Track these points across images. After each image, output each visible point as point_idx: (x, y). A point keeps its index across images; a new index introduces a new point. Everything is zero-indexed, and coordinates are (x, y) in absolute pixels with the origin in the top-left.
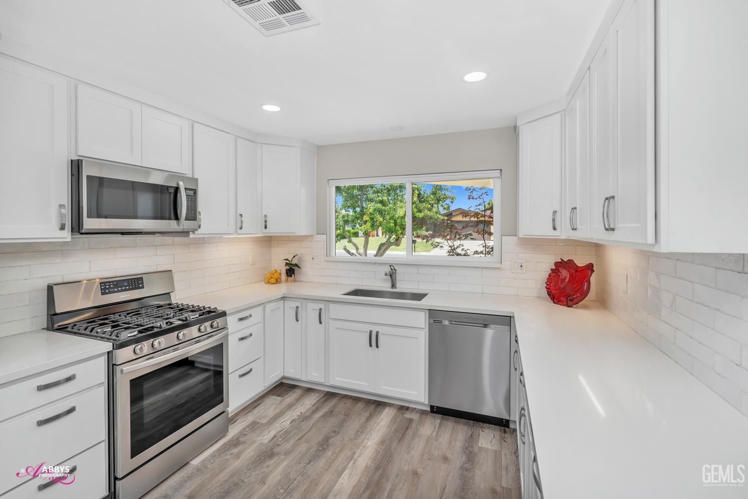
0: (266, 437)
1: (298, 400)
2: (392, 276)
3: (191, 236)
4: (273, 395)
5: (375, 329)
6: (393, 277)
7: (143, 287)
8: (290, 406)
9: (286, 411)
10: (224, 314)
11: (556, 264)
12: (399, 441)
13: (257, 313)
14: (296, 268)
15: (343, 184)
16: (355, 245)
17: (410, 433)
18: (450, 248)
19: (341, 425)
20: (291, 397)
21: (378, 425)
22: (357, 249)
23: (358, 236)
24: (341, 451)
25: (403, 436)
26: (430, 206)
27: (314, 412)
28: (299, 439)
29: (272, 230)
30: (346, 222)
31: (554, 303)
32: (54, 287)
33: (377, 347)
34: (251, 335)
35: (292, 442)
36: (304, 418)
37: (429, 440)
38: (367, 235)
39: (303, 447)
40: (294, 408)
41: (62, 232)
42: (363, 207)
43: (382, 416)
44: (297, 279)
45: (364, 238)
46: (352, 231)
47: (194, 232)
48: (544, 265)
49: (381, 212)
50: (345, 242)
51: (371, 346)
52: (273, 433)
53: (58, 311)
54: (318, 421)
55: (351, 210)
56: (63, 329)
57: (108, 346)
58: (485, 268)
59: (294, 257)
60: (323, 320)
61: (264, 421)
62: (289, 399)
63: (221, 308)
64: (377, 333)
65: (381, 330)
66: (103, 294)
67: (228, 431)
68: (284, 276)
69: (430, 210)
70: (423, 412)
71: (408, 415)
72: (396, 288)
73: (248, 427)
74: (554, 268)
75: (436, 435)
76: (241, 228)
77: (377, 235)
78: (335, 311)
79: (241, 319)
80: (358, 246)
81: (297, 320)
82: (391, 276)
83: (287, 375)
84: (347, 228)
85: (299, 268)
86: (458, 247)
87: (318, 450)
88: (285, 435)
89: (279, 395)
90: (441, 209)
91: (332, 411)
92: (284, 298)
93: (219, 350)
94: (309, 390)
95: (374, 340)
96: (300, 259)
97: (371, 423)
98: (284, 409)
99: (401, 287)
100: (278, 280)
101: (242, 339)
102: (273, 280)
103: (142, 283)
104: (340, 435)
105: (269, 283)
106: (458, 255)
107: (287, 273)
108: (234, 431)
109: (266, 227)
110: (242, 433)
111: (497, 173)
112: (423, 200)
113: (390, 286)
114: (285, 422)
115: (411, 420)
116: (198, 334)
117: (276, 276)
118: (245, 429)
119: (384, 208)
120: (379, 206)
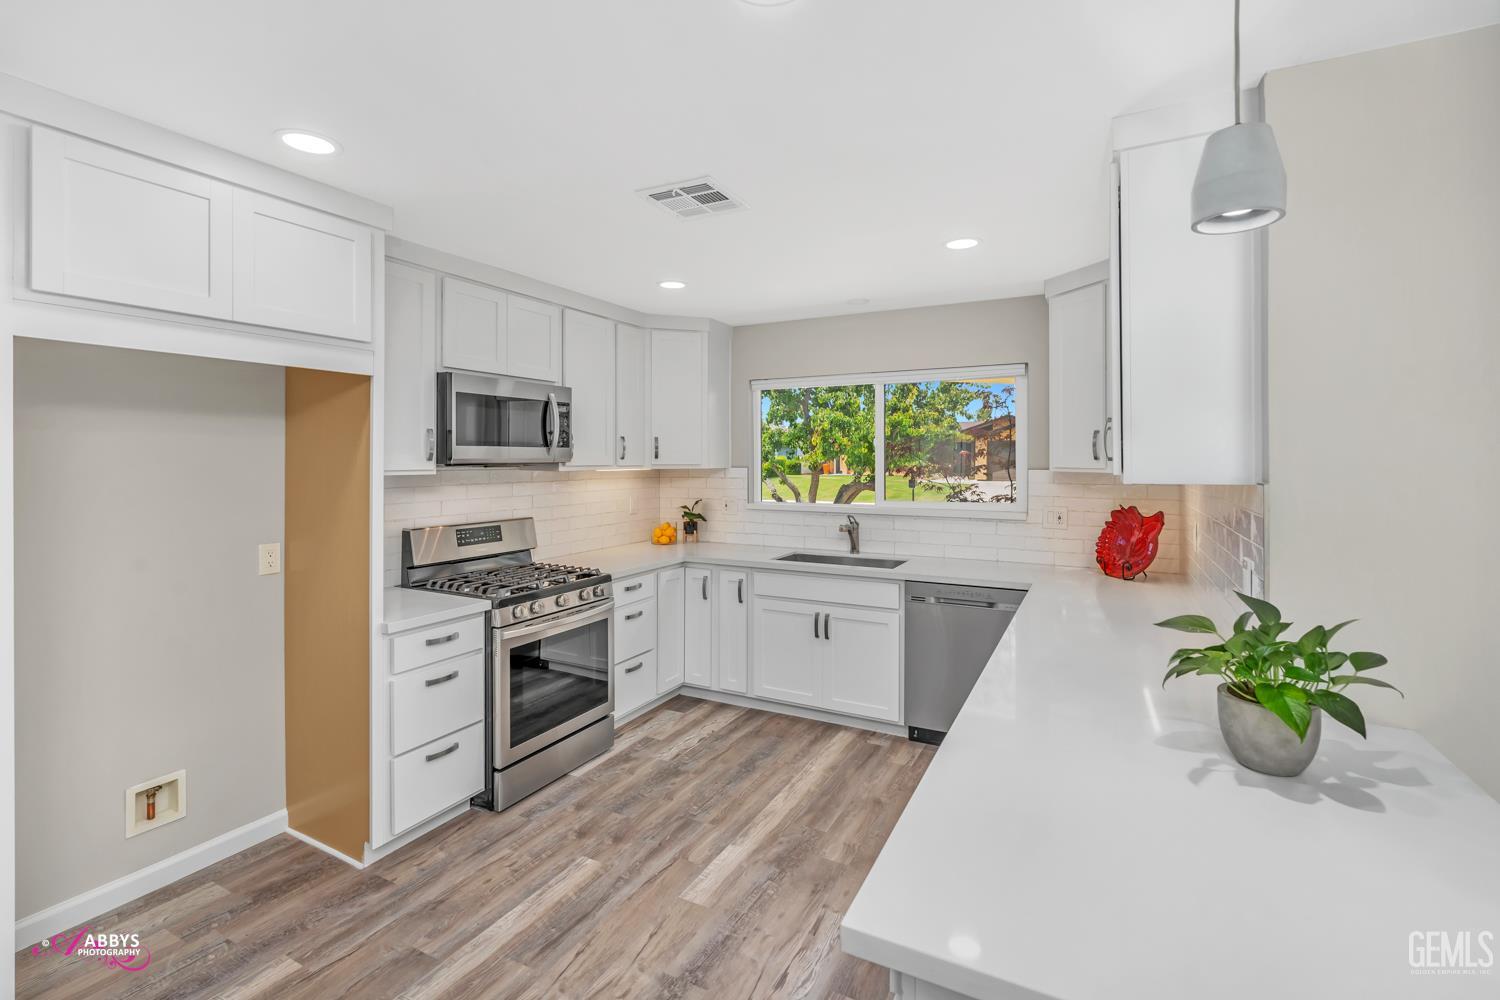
0: (667, 754)
1: (707, 717)
2: (852, 532)
3: (561, 468)
4: (668, 709)
5: (823, 611)
6: (854, 535)
7: (501, 539)
8: (696, 723)
9: (690, 729)
10: (608, 579)
11: (1114, 514)
12: (858, 768)
13: (648, 581)
14: (699, 521)
15: (773, 386)
16: (793, 489)
17: (874, 761)
18: (951, 491)
19: (772, 747)
20: (694, 714)
21: (827, 749)
22: (797, 495)
23: (799, 473)
24: (773, 774)
25: (863, 763)
26: (937, 414)
27: (732, 731)
28: (714, 759)
29: (667, 461)
30: (777, 445)
31: (1107, 574)
32: (412, 533)
33: (827, 637)
34: (640, 614)
35: (703, 762)
36: (717, 737)
37: (901, 769)
38: (817, 470)
39: (719, 767)
40: (701, 726)
41: (429, 463)
42: (808, 418)
43: (834, 740)
44: (701, 539)
45: (810, 477)
46: (788, 462)
47: (564, 463)
48: (1096, 515)
49: (843, 427)
50: (775, 482)
51: (817, 636)
52: (675, 751)
53: (416, 563)
54: (738, 741)
55: (786, 424)
56: (421, 585)
57: (486, 605)
58: (1001, 521)
59: (697, 503)
60: (744, 598)
61: (661, 738)
62: (692, 715)
63: (604, 572)
64: (827, 616)
65: (833, 612)
66: (459, 545)
67: (612, 745)
68: (681, 534)
69: (937, 422)
70: (896, 740)
71: (874, 742)
72: (858, 552)
73: (639, 742)
74: (1111, 520)
75: (915, 764)
76: (623, 458)
77: (838, 471)
78: (762, 583)
79: (628, 589)
80: (800, 491)
81: (705, 598)
82: (850, 532)
83: (689, 681)
84: (778, 457)
85: (705, 520)
86: (968, 488)
87: (740, 771)
88: (694, 754)
89: (678, 710)
90: (960, 419)
91: (759, 731)
92: (684, 564)
93: (602, 627)
94: (722, 706)
95: (822, 628)
96: (705, 507)
97: (817, 747)
98: (687, 725)
99: (867, 551)
100: (673, 539)
101: (628, 618)
102: (664, 540)
103: (500, 534)
104: (770, 759)
105: (658, 543)
106: (965, 500)
107: (685, 529)
108: (620, 746)
109: (656, 457)
110: (632, 748)
111: (1021, 369)
112: (924, 402)
113: (850, 549)
114: (692, 739)
115: (877, 748)
116: (577, 602)
117: (669, 532)
118: (635, 744)
119: (847, 419)
120: (840, 415)
